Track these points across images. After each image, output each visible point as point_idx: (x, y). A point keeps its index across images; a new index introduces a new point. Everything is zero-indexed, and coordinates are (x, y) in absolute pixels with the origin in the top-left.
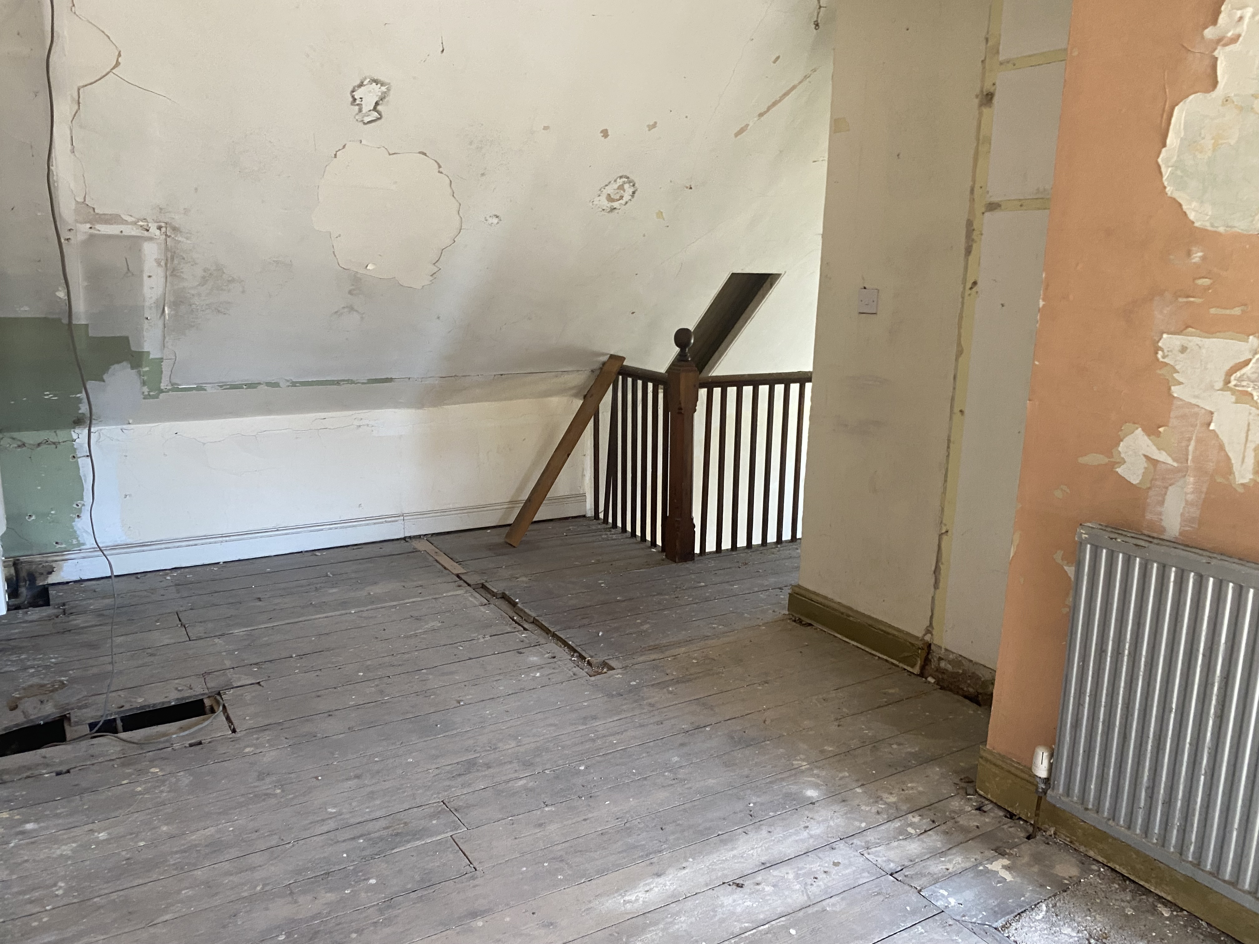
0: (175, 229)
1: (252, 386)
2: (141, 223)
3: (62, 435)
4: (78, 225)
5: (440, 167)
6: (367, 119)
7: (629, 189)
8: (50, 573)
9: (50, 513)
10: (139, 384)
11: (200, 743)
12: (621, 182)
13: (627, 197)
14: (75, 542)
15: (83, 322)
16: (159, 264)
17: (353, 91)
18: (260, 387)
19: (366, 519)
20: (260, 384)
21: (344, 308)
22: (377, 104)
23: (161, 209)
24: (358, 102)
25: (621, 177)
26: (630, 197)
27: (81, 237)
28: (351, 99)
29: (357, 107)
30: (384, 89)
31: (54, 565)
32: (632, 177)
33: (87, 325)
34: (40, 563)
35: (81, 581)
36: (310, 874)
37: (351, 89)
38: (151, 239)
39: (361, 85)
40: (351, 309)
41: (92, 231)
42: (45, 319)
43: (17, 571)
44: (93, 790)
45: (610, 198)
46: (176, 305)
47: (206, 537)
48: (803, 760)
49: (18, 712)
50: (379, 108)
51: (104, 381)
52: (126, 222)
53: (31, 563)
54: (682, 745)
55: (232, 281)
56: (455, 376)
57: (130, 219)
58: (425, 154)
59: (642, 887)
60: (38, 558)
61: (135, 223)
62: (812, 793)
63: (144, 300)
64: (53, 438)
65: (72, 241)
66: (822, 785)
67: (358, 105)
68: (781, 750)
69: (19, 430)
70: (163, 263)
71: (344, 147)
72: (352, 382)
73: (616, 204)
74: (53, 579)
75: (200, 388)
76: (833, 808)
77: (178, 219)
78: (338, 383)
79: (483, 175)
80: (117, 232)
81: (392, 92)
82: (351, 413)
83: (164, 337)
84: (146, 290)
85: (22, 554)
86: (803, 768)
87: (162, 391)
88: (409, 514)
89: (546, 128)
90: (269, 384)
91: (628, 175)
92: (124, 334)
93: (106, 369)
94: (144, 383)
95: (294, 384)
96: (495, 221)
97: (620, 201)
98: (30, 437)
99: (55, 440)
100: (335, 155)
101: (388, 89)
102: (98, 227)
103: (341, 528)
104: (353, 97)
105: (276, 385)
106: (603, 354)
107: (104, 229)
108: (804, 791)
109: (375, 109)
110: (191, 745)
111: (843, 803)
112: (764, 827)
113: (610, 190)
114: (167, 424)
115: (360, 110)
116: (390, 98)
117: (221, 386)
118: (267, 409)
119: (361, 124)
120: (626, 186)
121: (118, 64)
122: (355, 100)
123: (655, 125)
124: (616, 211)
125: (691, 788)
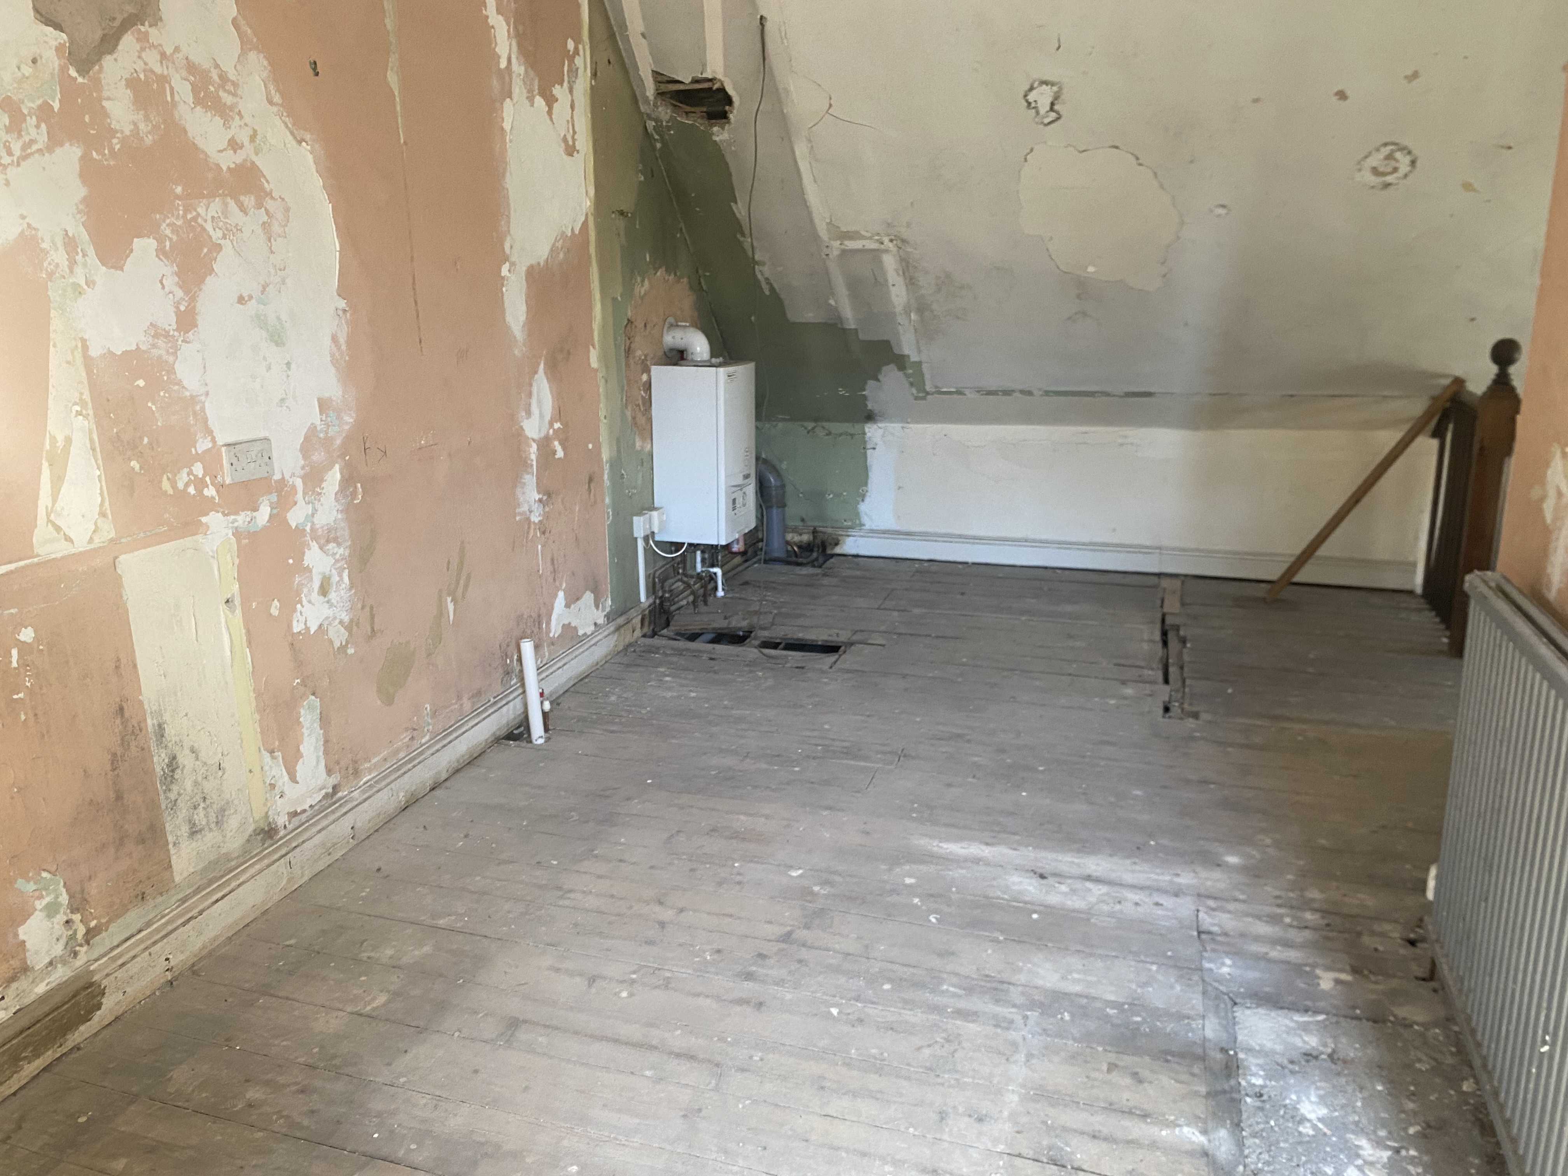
0: (904, 241)
1: (1007, 393)
2: (877, 238)
3: (858, 426)
4: (832, 242)
5: (1137, 159)
6: (1046, 121)
7: (1403, 161)
8: (837, 544)
9: (842, 494)
10: (907, 385)
11: (803, 668)
12: (1386, 151)
13: (1404, 168)
14: (858, 522)
15: (853, 327)
16: (898, 274)
17: (1026, 96)
18: (1015, 394)
19: (1117, 545)
20: (1013, 391)
21: (1076, 313)
22: (1052, 104)
23: (888, 224)
24: (1033, 105)
25: (1385, 145)
26: (1409, 169)
27: (836, 253)
28: (1026, 104)
29: (1034, 111)
30: (1055, 88)
31: (840, 538)
32: (1405, 141)
33: (856, 330)
34: (830, 534)
35: (857, 556)
36: (769, 751)
37: (1023, 93)
38: (887, 251)
39: (1031, 89)
40: (1084, 314)
41: (843, 247)
42: (825, 324)
43: (815, 537)
44: (715, 672)
45: (1375, 171)
46: (920, 310)
47: (960, 536)
49: (727, 621)
50: (1056, 107)
51: (878, 380)
52: (864, 238)
53: (825, 533)
55: (962, 287)
56: (1227, 394)
57: (868, 235)
58: (1116, 147)
60: (829, 530)
61: (870, 238)
63: (894, 308)
64: (852, 431)
65: (831, 256)
67: (1034, 108)
69: (828, 420)
70: (901, 273)
71: (1032, 150)
72: (1108, 394)
73: (1389, 179)
74: (838, 550)
75: (959, 392)
77: (905, 233)
78: (1092, 394)
79: (1192, 162)
80: (860, 247)
81: (1065, 91)
82: (1116, 429)
83: (918, 342)
84: (894, 298)
85: (821, 524)
87: (928, 393)
88: (1167, 548)
89: (1256, 101)
90: (1022, 392)
91: (1397, 141)
92: (885, 338)
93: (879, 371)
94: (912, 384)
95: (1047, 393)
96: (1222, 211)
97: (1395, 175)
98: (837, 427)
99: (853, 432)
100: (1026, 160)
101: (1060, 88)
102: (846, 243)
103: (1091, 550)
104: (1027, 101)
105: (1029, 393)
106: (1446, 376)
107: (851, 245)
109: (1052, 109)
110: (797, 667)
113: (1375, 160)
114: (940, 426)
115: (1038, 113)
116: (1064, 96)
117: (978, 392)
118: (1027, 418)
119: (1042, 126)
120: (1398, 155)
121: (831, 105)
122: (1029, 104)
123: (1415, 75)
124: (1392, 187)
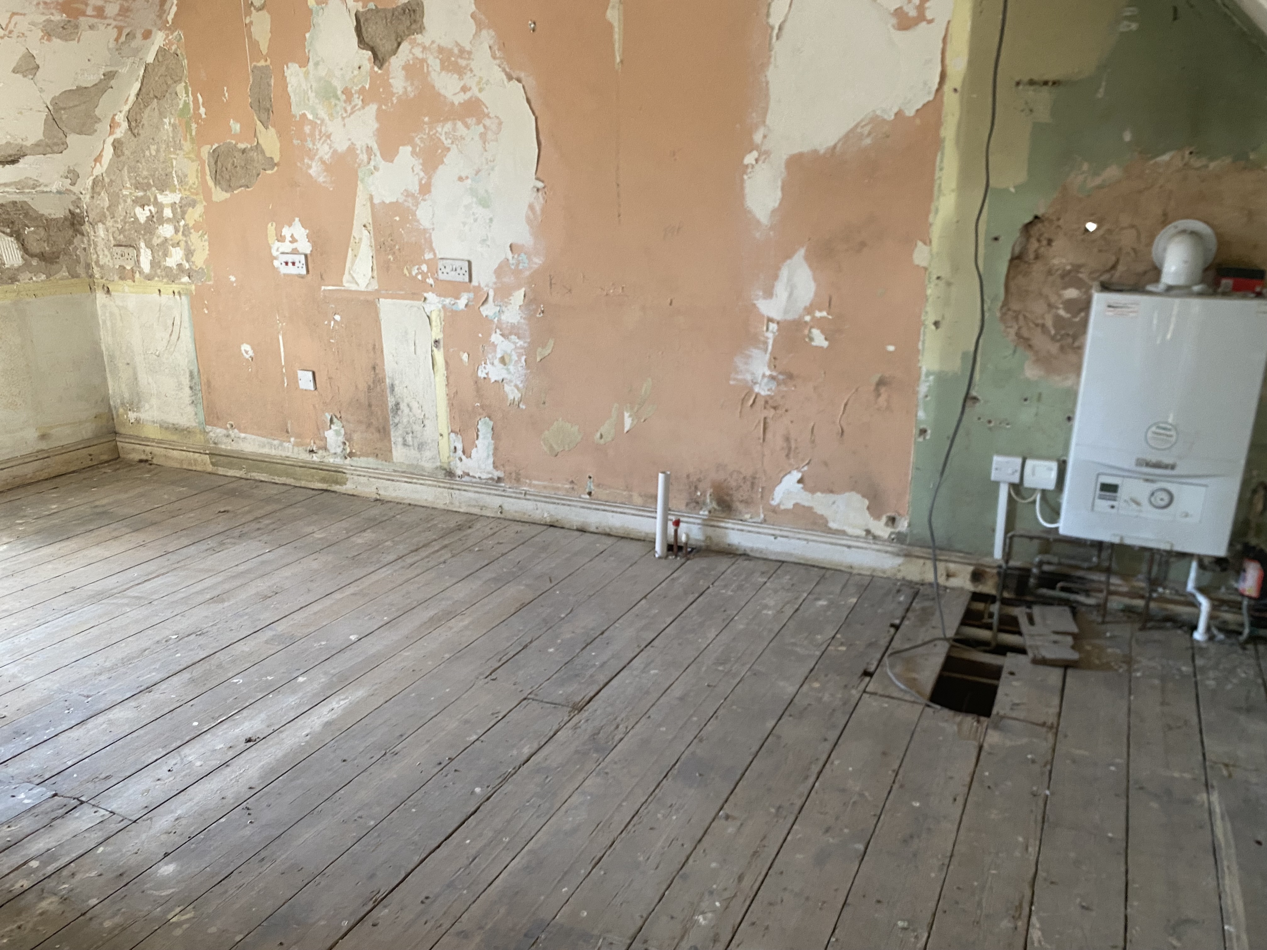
48: (179, 924)
54: (372, 876)
59: (339, 712)
62: (167, 869)
66: (151, 889)
68: (213, 930)
76: (140, 858)
86: (178, 910)
108: (179, 868)
111: (121, 871)
112: (232, 801)
125: (333, 816)
